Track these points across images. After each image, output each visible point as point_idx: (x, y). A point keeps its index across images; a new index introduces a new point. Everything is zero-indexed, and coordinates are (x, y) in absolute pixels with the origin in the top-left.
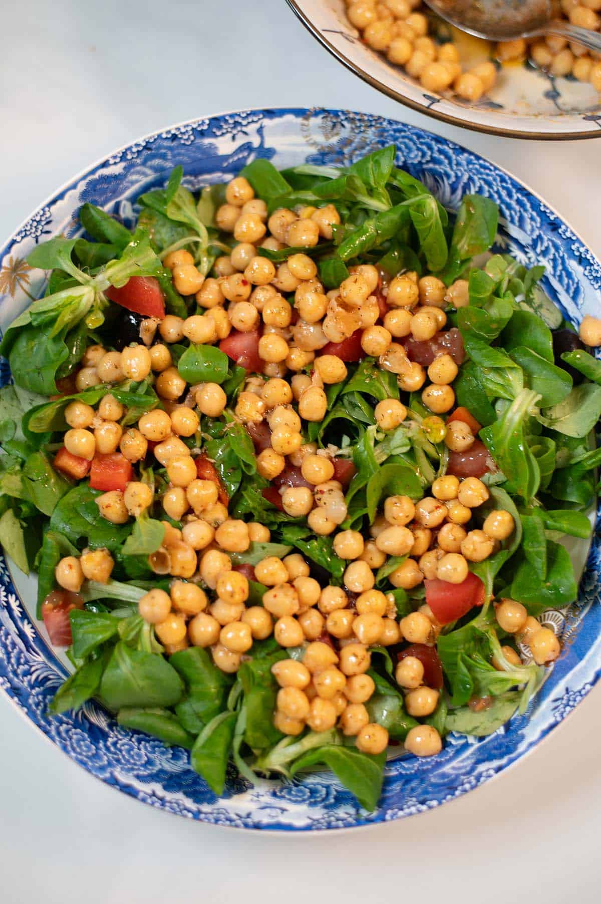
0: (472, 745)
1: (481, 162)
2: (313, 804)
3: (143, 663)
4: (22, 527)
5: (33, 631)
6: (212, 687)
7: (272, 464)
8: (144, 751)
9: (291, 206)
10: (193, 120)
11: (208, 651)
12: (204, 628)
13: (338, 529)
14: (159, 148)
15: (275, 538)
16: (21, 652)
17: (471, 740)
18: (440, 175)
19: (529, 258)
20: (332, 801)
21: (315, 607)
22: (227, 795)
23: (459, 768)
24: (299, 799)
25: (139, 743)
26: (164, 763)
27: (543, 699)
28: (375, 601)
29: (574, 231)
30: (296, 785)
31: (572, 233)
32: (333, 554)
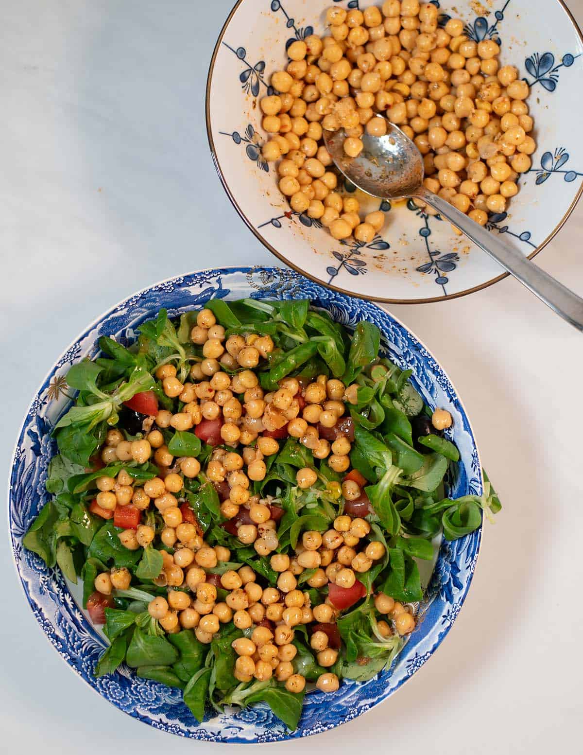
0: (358, 686)
1: (368, 303)
2: (258, 724)
3: (152, 643)
4: (71, 551)
5: (81, 616)
6: (195, 654)
7: (230, 511)
8: (154, 691)
9: (241, 335)
10: (174, 278)
11: (192, 630)
12: (190, 618)
13: (273, 553)
14: (151, 296)
15: (234, 557)
16: (75, 632)
17: (357, 683)
18: (342, 307)
19: (402, 363)
20: (271, 722)
21: (260, 601)
22: (206, 719)
23: (349, 702)
24: (250, 721)
25: (151, 686)
26: (167, 699)
27: (402, 659)
28: (297, 598)
29: (430, 352)
30: (249, 711)
31: (428, 354)
32: (269, 567)
